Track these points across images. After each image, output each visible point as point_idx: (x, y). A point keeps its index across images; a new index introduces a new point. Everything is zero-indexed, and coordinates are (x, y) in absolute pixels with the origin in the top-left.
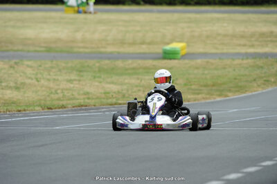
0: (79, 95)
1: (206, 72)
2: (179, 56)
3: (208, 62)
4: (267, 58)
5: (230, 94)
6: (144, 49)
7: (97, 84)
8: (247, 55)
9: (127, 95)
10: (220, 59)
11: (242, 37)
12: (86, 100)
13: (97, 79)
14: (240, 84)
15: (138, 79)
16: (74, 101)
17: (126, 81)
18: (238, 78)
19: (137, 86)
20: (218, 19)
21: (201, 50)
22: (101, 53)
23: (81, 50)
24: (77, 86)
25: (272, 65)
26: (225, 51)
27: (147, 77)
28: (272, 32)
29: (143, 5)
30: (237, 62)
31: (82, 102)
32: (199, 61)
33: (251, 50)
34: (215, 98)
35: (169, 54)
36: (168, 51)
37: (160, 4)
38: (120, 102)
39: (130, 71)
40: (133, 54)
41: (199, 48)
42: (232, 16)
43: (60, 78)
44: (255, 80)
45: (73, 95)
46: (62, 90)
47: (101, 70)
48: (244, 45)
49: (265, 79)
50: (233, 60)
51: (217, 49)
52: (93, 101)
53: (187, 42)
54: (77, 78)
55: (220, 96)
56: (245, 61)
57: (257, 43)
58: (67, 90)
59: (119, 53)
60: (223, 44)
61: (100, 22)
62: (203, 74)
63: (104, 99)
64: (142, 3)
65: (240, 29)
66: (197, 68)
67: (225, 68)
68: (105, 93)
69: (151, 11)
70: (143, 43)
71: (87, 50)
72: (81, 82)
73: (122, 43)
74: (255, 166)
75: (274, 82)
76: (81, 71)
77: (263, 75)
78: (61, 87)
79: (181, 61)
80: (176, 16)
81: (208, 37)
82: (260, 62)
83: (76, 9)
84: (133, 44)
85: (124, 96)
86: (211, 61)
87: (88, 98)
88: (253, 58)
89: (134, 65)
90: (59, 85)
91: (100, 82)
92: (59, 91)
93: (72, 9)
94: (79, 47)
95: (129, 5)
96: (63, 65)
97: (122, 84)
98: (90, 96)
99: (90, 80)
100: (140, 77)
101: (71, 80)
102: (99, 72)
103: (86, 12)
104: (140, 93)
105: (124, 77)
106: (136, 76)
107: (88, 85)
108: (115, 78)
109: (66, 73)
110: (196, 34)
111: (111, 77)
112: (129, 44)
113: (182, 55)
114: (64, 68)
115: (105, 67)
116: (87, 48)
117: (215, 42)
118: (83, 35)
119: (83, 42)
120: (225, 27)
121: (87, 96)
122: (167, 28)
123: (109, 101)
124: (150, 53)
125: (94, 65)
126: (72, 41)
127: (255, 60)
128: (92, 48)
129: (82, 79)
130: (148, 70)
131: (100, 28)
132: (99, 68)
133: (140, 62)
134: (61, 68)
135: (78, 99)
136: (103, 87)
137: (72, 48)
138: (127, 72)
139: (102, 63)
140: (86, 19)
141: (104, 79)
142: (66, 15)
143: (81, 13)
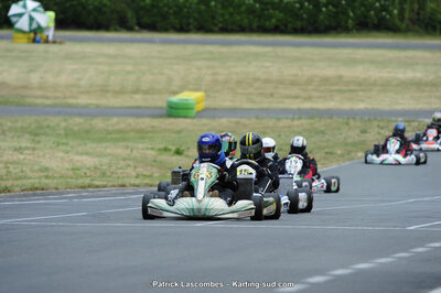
0: (32, 171)
2: (193, 113)
3: (238, 123)
4: (331, 118)
6: (138, 100)
7: (61, 154)
8: (301, 113)
9: (108, 174)
10: (257, 118)
11: (293, 83)
12: (47, 181)
13: (60, 148)
15: (127, 147)
16: (24, 181)
17: (109, 151)
19: (124, 159)
20: (257, 55)
21: (228, 104)
22: (70, 106)
23: (39, 101)
24: (31, 157)
25: (339, 129)
26: (265, 106)
27: (141, 146)
28: (340, 77)
29: (138, 31)
30: (284, 123)
31: (36, 182)
32: (224, 121)
33: (307, 105)
35: (176, 109)
36: (176, 103)
37: (166, 30)
38: (96, 183)
39: (114, 136)
40: (119, 108)
41: (226, 101)
42: (279, 50)
43: (2, 145)
45: (22, 171)
46: (6, 163)
47: (69, 133)
48: (296, 97)
49: (327, 150)
50: (278, 119)
51: (253, 102)
52: (55, 181)
53: (206, 91)
54: (29, 145)
56: (296, 123)
57: (315, 94)
58: (11, 163)
59: (98, 106)
60: (261, 94)
61: (69, 57)
63: (72, 178)
64: (137, 28)
65: (290, 71)
68: (73, 169)
69: (151, 41)
70: (137, 91)
71: (48, 102)
72: (36, 152)
73: (104, 90)
75: (342, 155)
76: (36, 135)
77: (324, 144)
78: (5, 158)
79: (195, 121)
80: (190, 49)
81: (239, 83)
82: (319, 124)
83: (32, 35)
84: (121, 92)
85: (104, 174)
86: (243, 120)
87: (47, 177)
88: (310, 118)
89: (122, 126)
91: (67, 153)
93: (26, 36)
94: (36, 97)
95: (116, 30)
96: (9, 124)
97: (100, 156)
98: (50, 174)
99: (51, 147)
100: (130, 144)
101: (20, 148)
102: (66, 135)
103: (47, 41)
104: (130, 170)
105: (104, 145)
106: (124, 144)
107: (47, 156)
108: (90, 146)
109: (13, 137)
110: (221, 78)
111: (85, 144)
112: (115, 92)
113: (199, 112)
114: (11, 129)
115: (76, 128)
116: (47, 98)
117: (251, 90)
118: (42, 78)
119: (41, 88)
120: (267, 67)
121: (46, 174)
122: (175, 67)
123: (80, 181)
124: (147, 108)
125: (58, 125)
126: (24, 87)
127: (312, 121)
128: (56, 98)
129: (37, 146)
130: (142, 134)
131: (70, 66)
132: (65, 129)
133: (131, 120)
134: (5, 128)
135: (30, 178)
136: (72, 160)
137: (23, 97)
138: (109, 136)
139: (71, 121)
140: (47, 52)
141: (72, 147)
142: (16, 45)
143: (38, 42)
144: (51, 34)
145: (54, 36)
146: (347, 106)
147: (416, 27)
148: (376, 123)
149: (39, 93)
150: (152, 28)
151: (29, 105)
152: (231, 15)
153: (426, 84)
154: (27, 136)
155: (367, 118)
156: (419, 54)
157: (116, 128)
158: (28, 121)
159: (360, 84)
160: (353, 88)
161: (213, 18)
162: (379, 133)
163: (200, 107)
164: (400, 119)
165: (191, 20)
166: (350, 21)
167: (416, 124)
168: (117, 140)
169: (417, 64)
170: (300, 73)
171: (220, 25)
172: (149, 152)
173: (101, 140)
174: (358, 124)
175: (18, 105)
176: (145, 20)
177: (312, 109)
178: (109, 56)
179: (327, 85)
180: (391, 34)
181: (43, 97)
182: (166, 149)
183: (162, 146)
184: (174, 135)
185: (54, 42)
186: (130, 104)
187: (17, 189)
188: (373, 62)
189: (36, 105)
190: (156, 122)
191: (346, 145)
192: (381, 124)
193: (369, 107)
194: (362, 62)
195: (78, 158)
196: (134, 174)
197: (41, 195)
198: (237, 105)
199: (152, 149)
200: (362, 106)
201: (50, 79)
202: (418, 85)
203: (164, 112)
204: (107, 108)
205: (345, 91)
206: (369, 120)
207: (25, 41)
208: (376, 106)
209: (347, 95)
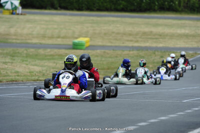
0: (11, 73)
1: (103, 59)
2: (84, 47)
3: (104, 52)
4: (147, 50)
6: (59, 41)
7: (24, 65)
8: (133, 48)
9: (46, 74)
10: (114, 50)
11: (130, 35)
12: (18, 78)
13: (24, 62)
15: (54, 62)
16: (8, 77)
17: (46, 64)
19: (53, 68)
20: (113, 21)
21: (100, 44)
22: (28, 43)
23: (14, 41)
24: (10, 66)
25: (151, 55)
26: (117, 44)
27: (60, 62)
28: (151, 32)
29: (59, 10)
30: (126, 52)
31: (13, 78)
32: (98, 51)
33: (136, 45)
35: (77, 45)
36: (76, 43)
37: (72, 9)
38: (40, 79)
39: (48, 57)
40: (51, 45)
41: (99, 42)
42: (123, 19)
45: (7, 73)
47: (28, 56)
48: (131, 41)
50: (123, 51)
51: (111, 43)
52: (22, 78)
53: (90, 38)
54: (10, 61)
56: (131, 52)
57: (140, 39)
58: (3, 69)
59: (41, 44)
60: (116, 39)
61: (28, 21)
62: (101, 61)
63: (29, 76)
64: (59, 8)
65: (129, 29)
66: (97, 56)
67: (117, 57)
68: (30, 72)
69: (65, 15)
70: (59, 37)
71: (18, 41)
72: (13, 64)
73: (44, 37)
74: (134, 126)
76: (13, 56)
79: (85, 51)
80: (83, 18)
81: (105, 34)
82: (142, 53)
84: (52, 37)
85: (44, 75)
86: (107, 51)
87: (18, 76)
88: (138, 50)
89: (52, 53)
91: (27, 64)
94: (13, 39)
95: (49, 9)
97: (42, 66)
98: (20, 74)
99: (20, 62)
100: (56, 61)
101: (6, 62)
102: (27, 57)
105: (44, 61)
107: (18, 66)
108: (37, 62)
109: (2, 57)
110: (97, 32)
111: (35, 61)
112: (49, 37)
113: (87, 47)
115: (31, 54)
116: (18, 40)
117: (111, 37)
118: (16, 30)
119: (15, 35)
120: (118, 27)
121: (17, 74)
122: (76, 26)
123: (33, 78)
124: (64, 45)
125: (23, 52)
126: (8, 35)
127: (138, 52)
128: (22, 40)
129: (14, 61)
130: (61, 57)
131: (28, 25)
132: (26, 54)
133: (56, 50)
135: (10, 76)
136: (29, 68)
137: (7, 39)
138: (46, 58)
139: (28, 51)
140: (18, 19)
141: (30, 62)
142: (4, 16)
143: (14, 14)
146: (154, 45)
147: (186, 10)
149: (14, 37)
150: (66, 8)
151: (10, 43)
152: (102, 3)
153: (191, 36)
154: (9, 57)
155: (163, 51)
156: (187, 22)
157: (49, 54)
158: (9, 50)
159: (161, 36)
160: (156, 37)
161: (94, 4)
163: (88, 45)
165: (84, 5)
166: (156, 7)
168: (50, 59)
169: (186, 26)
170: (133, 30)
171: (97, 8)
173: (43, 59)
174: (159, 53)
175: (5, 43)
176: (63, 5)
177: (139, 47)
178: (46, 21)
179: (146, 35)
180: (175, 13)
181: (16, 39)
185: (21, 14)
186: (55, 43)
188: (166, 25)
189: (13, 43)
190: (68, 51)
191: (154, 63)
193: (164, 45)
194: (161, 25)
195: (32, 67)
197: (16, 84)
198: (104, 44)
200: (161, 45)
201: (19, 31)
202: (187, 36)
203: (71, 47)
204: (45, 44)
206: (164, 52)
207: (8, 13)
208: (167, 46)
209: (155, 40)
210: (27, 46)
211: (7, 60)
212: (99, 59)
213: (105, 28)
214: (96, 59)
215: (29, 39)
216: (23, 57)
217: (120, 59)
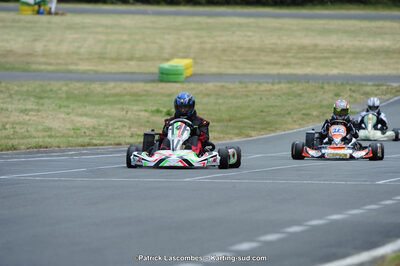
0: (37, 130)
1: (220, 101)
2: (182, 78)
3: (223, 87)
4: (308, 82)
5: (253, 133)
6: (133, 67)
7: (63, 116)
8: (280, 78)
9: (106, 134)
10: (241, 82)
11: (274, 51)
12: (49, 140)
13: (62, 109)
14: (268, 119)
15: (123, 109)
16: (30, 140)
17: (106, 112)
18: (266, 110)
19: (120, 120)
20: (240, 25)
21: (214, 70)
22: (70, 72)
23: (43, 67)
24: (35, 118)
25: (315, 92)
26: (248, 71)
27: (135, 108)
28: (316, 45)
29: (132, 4)
30: (265, 87)
31: (40, 141)
32: (210, 85)
33: (286, 71)
34: (231, 139)
35: (167, 74)
36: (167, 70)
37: (157, 2)
38: (94, 142)
39: (111, 99)
40: (115, 74)
41: (211, 67)
42: (262, 21)
43: (9, 106)
44: (289, 113)
45: (28, 131)
46: (13, 124)
47: (70, 96)
48: (276, 64)
49: (304, 112)
50: (260, 84)
51: (236, 68)
52: (57, 140)
53: (194, 59)
54: (34, 107)
55: (238, 135)
56: (276, 87)
57: (293, 61)
58: (20, 123)
59: (96, 72)
60: (244, 61)
61: (70, 27)
62: (216, 104)
63: (72, 137)
64: (132, 1)
65: (271, 40)
66: (208, 95)
67: (247, 96)
68: (74, 129)
69: (144, 13)
70: (131, 59)
71: (51, 68)
72: (40, 113)
73: (102, 57)
75: (317, 117)
76: (41, 98)
77: (301, 107)
78: (11, 119)
79: (185, 85)
80: (180, 20)
81: (224, 51)
82: (297, 88)
83: (36, 7)
84: (117, 59)
85: (101, 133)
86: (227, 85)
87: (50, 137)
88: (289, 82)
89: (118, 90)
90: (8, 117)
91: (68, 114)
92: (7, 126)
93: (31, 8)
94: (40, 64)
95: (113, 3)
96: (16, 88)
97: (96, 117)
98: (53, 133)
99: (54, 110)
100: (125, 106)
101: (26, 110)
102: (68, 98)
103: (50, 13)
104: (125, 130)
105: (102, 107)
106: (120, 106)
107: (51, 117)
108: (89, 108)
109: (19, 100)
110: (208, 46)
111: (85, 107)
112: (111, 59)
113: (187, 77)
114: (17, 92)
115: (76, 92)
116: (50, 64)
117: (235, 57)
118: (45, 46)
119: (43, 56)
120: (249, 37)
121: (49, 133)
122: (166, 37)
123: (80, 140)
124: (141, 73)
125: (60, 89)
126: (29, 54)
127: (291, 86)
128: (58, 64)
129: (41, 108)
130: (137, 97)
131: (71, 36)
132: (67, 92)
133: (125, 85)
134: (12, 92)
135: (35, 137)
136: (72, 121)
137: (28, 63)
138: (107, 99)
139: (72, 86)
140: (49, 23)
141: (73, 109)
142: (22, 17)
143: (42, 13)
144: (53, 6)
145: (56, 8)
146: (322, 71)
148: (348, 87)
149: (43, 60)
150: (146, 1)
151: (34, 71)
153: (394, 52)
154: (32, 99)
155: (339, 83)
156: (388, 24)
157: (113, 91)
158: (33, 85)
159: (334, 52)
160: (326, 55)
162: (350, 96)
163: (189, 72)
164: (370, 83)
167: (385, 88)
168: (114, 103)
169: (386, 34)
170: (279, 42)
172: (142, 114)
173: (100, 103)
174: (332, 88)
175: (24, 70)
177: (291, 75)
178: (107, 27)
179: (305, 53)
180: (362, 6)
181: (46, 64)
182: (158, 111)
183: (155, 108)
184: (165, 99)
185: (56, 14)
186: (125, 70)
187: (23, 147)
188: (345, 32)
189: (40, 71)
190: (149, 87)
191: (321, 107)
192: (353, 88)
193: (342, 72)
194: (336, 31)
195: (78, 119)
196: (129, 133)
197: (45, 152)
198: (223, 70)
199: (146, 111)
200: (335, 72)
201: (53, 47)
202: (386, 52)
203: (157, 77)
204: (104, 73)
205: (321, 58)
206: (342, 84)
207: (30, 12)
208: (348, 72)
209: (322, 62)
210: (69, 76)
211: (30, 105)
212: (212, 99)
213: (223, 39)
214: (205, 100)
215: (72, 64)
216: (61, 98)
217: (253, 101)
